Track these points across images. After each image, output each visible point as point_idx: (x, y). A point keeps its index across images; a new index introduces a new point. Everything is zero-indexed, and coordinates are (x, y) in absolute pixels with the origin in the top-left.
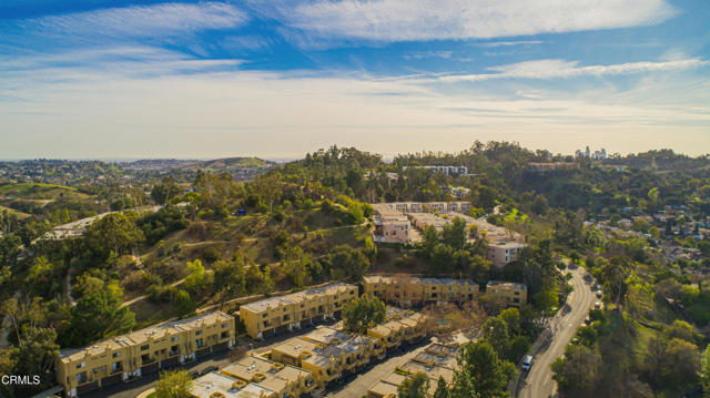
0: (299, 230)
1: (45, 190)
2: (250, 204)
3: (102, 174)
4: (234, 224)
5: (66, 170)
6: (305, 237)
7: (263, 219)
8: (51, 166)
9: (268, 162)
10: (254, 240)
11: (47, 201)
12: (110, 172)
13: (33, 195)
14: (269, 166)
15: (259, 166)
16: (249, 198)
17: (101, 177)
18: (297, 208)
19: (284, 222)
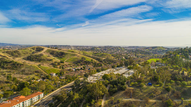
0: (178, 98)
1: (105, 55)
2: (154, 80)
3: (120, 50)
4: (145, 91)
5: (112, 49)
6: (182, 103)
7: (160, 90)
8: (109, 48)
9: (166, 48)
10: (154, 101)
11: (104, 58)
12: (121, 50)
13: (102, 56)
14: (166, 49)
15: (163, 49)
16: (154, 77)
17: (119, 51)
18: (178, 85)
19: (170, 92)
